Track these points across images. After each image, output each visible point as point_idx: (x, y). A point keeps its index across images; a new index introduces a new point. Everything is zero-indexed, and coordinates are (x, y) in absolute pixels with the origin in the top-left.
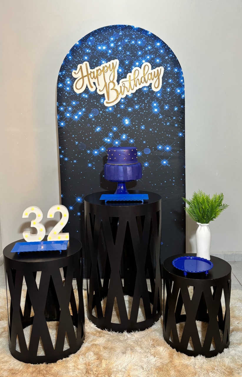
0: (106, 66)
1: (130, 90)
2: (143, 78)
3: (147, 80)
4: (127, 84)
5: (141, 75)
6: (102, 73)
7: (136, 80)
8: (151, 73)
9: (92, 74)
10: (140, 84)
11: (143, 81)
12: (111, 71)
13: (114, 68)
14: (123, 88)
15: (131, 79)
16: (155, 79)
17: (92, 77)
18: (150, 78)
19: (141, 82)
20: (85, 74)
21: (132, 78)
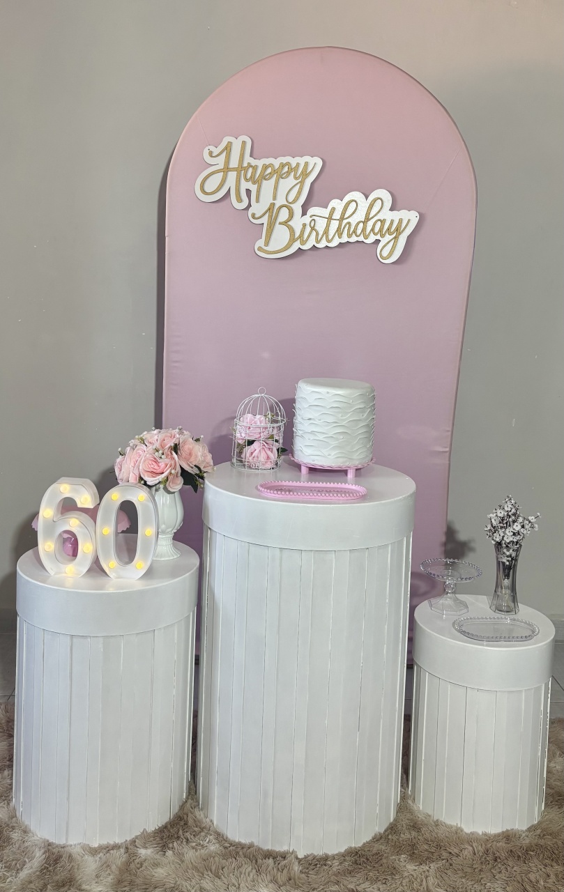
0: (288, 164)
1: (324, 238)
2: (361, 225)
3: (369, 235)
4: (321, 225)
5: (360, 216)
6: (275, 175)
7: (345, 221)
8: (385, 220)
9: (251, 170)
10: (349, 236)
11: (359, 232)
12: (296, 178)
13: (305, 174)
14: (308, 229)
15: (333, 217)
16: (388, 237)
17: (249, 176)
18: (377, 229)
19: (355, 232)
20: (234, 163)
21: (337, 215)
